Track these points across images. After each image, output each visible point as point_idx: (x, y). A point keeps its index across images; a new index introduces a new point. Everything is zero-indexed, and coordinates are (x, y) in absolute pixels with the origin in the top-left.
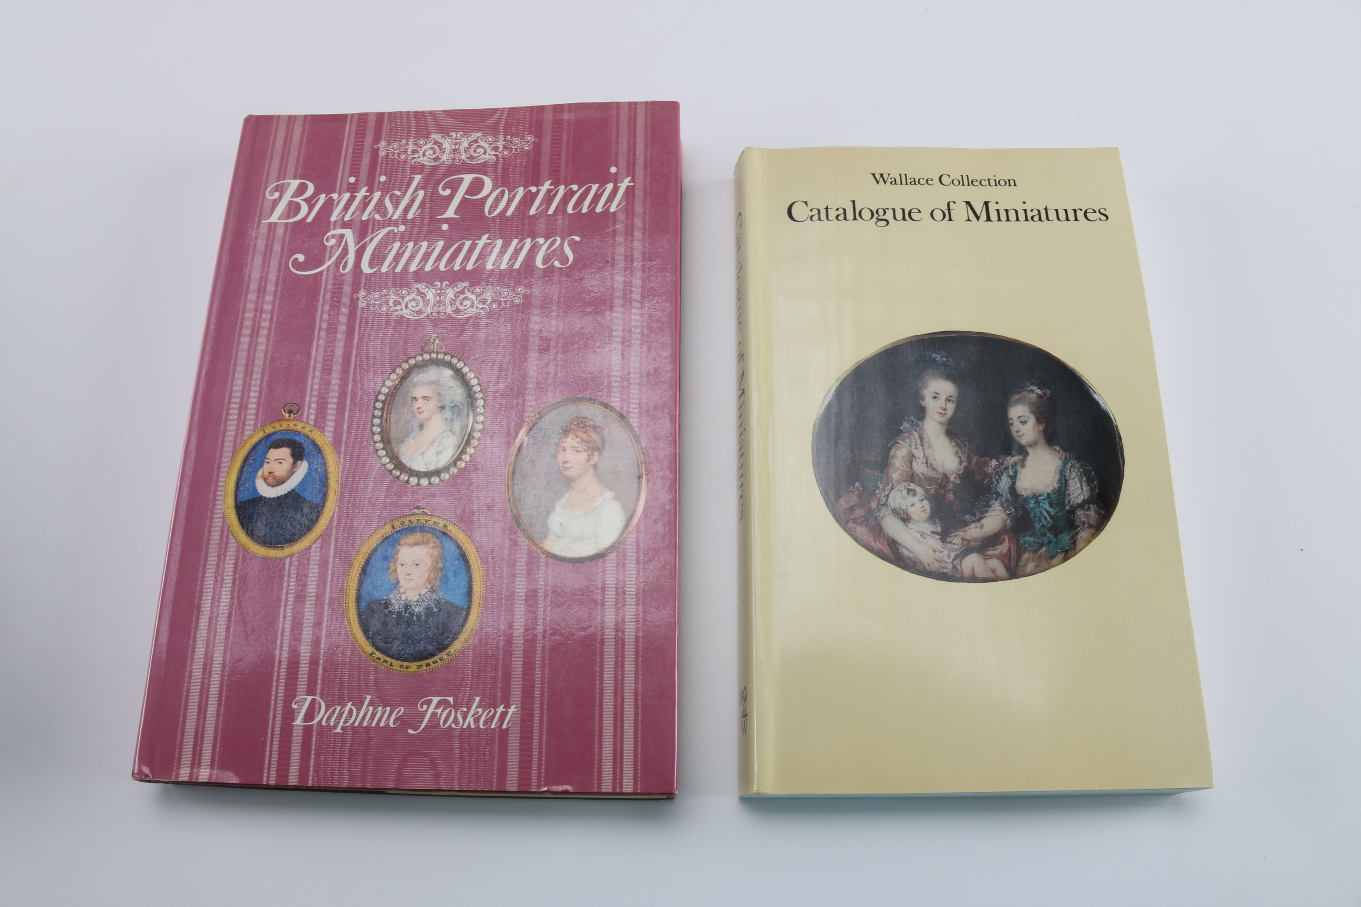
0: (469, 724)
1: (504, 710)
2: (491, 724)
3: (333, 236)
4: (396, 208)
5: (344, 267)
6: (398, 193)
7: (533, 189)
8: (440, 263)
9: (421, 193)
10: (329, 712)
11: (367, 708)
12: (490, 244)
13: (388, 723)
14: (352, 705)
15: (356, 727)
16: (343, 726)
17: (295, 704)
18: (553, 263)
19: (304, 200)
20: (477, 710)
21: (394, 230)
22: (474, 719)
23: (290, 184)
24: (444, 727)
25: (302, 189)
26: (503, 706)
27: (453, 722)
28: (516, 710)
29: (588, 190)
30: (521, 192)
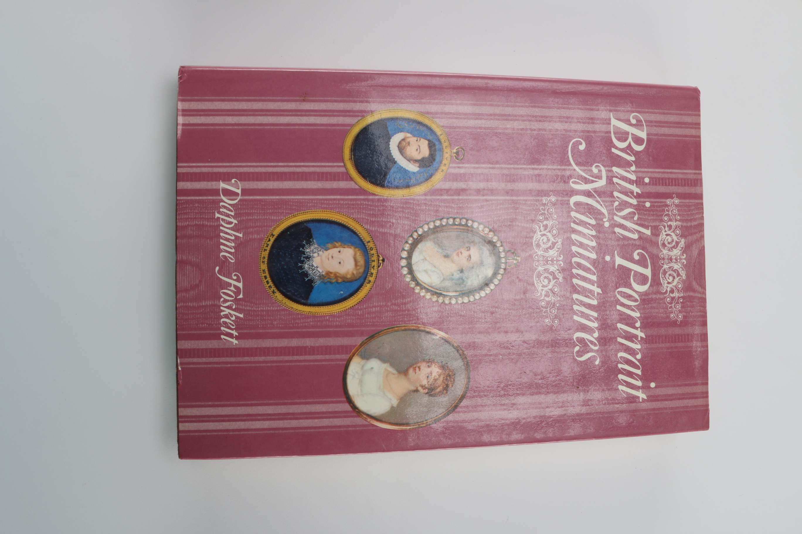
0: (224, 311)
1: (234, 336)
2: (224, 327)
3: (600, 171)
4: (624, 218)
5: (574, 183)
6: (636, 218)
7: (638, 324)
8: (579, 257)
9: (636, 236)
10: (230, 207)
11: (234, 235)
12: (594, 296)
13: (223, 252)
14: (235, 223)
15: (220, 228)
16: (220, 218)
17: (235, 181)
18: (578, 345)
19: (630, 144)
20: (233, 315)
21: (606, 218)
22: (227, 314)
23: (643, 131)
24: (221, 293)
25: (638, 141)
26: (237, 334)
27: (225, 299)
28: (234, 344)
29: (637, 367)
30: (636, 314)
